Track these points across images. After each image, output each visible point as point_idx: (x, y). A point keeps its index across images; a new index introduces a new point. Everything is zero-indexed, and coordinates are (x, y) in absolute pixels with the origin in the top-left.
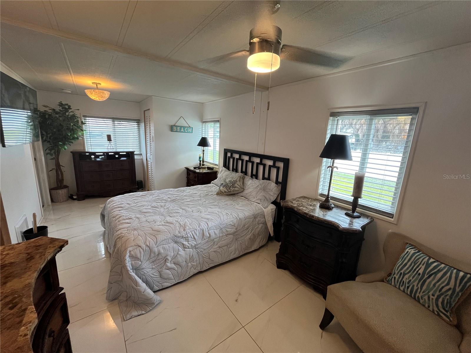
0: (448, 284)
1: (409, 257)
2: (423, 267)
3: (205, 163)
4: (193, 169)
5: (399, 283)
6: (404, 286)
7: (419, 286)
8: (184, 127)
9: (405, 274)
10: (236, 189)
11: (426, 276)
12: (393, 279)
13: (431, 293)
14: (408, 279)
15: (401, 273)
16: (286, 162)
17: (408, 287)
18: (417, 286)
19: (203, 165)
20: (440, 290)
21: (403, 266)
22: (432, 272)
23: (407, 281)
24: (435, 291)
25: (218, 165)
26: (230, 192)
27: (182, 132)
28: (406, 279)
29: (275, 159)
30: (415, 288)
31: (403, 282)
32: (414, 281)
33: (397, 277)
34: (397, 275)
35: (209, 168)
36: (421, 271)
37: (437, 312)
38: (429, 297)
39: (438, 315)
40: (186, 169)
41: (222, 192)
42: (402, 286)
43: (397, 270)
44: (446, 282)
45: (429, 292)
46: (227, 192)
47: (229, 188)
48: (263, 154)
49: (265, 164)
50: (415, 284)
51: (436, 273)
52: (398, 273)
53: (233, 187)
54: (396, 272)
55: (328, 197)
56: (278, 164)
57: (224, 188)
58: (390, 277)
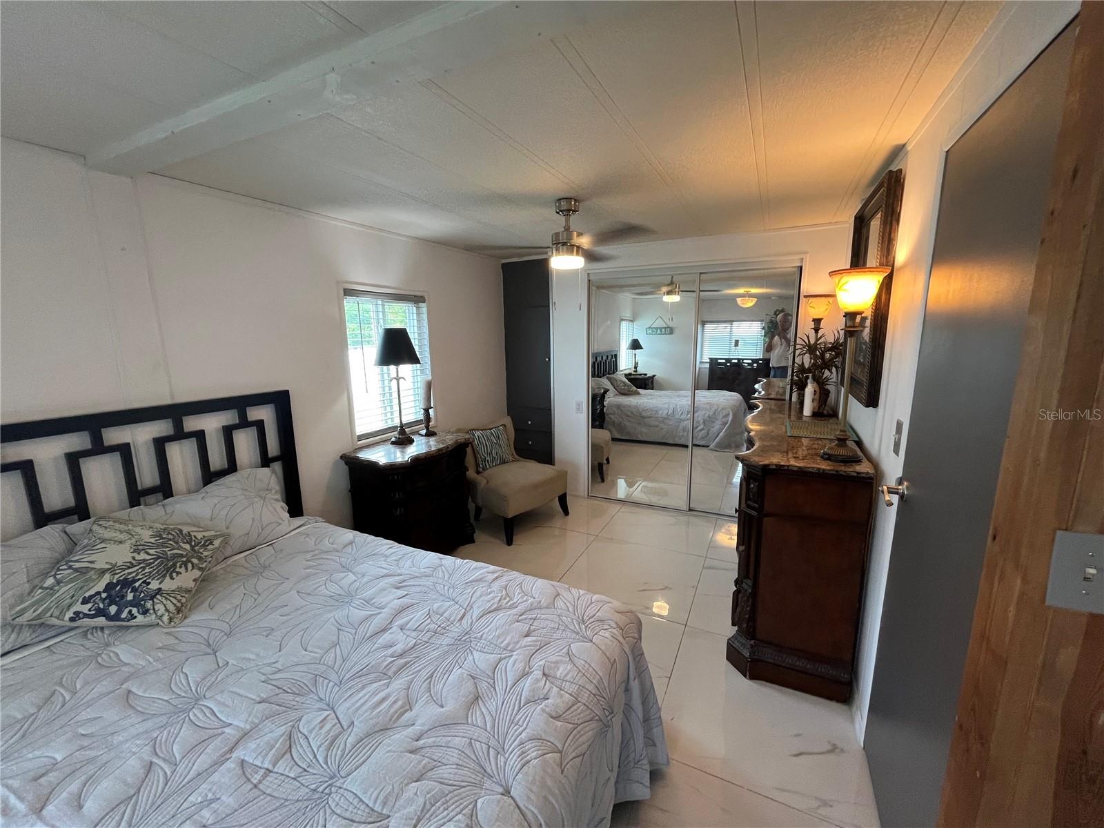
1: (482, 439)
2: (493, 437)
5: (491, 463)
10: (217, 543)
12: (486, 463)
16: (281, 401)
20: (506, 444)
21: (486, 447)
22: (497, 437)
29: (240, 404)
36: (496, 442)
41: (191, 591)
42: (495, 462)
43: (484, 453)
46: (201, 576)
47: (200, 559)
49: (202, 431)
52: (487, 455)
54: (485, 456)
55: (402, 426)
56: (255, 414)
57: (178, 573)
58: (481, 466)
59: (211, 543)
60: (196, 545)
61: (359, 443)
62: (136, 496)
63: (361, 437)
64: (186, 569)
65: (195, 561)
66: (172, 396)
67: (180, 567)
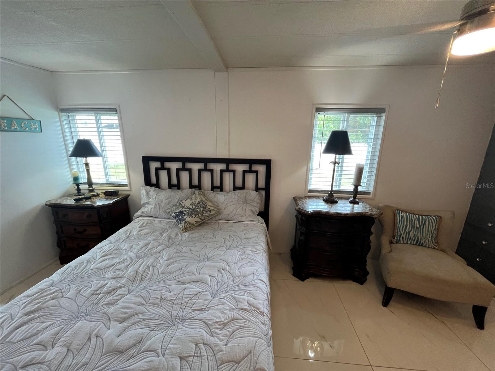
0: (433, 227)
1: (405, 219)
2: (417, 222)
3: (94, 187)
4: (74, 204)
5: (406, 240)
6: (411, 240)
7: (421, 235)
8: (20, 120)
9: (409, 232)
10: (212, 213)
11: (422, 228)
12: (401, 239)
13: (428, 237)
14: (413, 234)
15: (407, 232)
16: (268, 163)
17: (414, 240)
18: (420, 236)
19: (92, 191)
20: (432, 233)
21: (405, 227)
22: (423, 224)
23: (413, 235)
24: (430, 235)
25: (127, 185)
26: (204, 219)
27: (16, 130)
28: (412, 234)
29: (251, 162)
30: (420, 238)
31: (410, 237)
32: (417, 234)
33: (404, 236)
34: (404, 235)
35: (108, 194)
36: (418, 226)
37: (433, 246)
38: (428, 240)
39: (434, 248)
40: (49, 206)
41: (193, 224)
42: (409, 241)
43: (402, 231)
44: (432, 226)
45: (427, 237)
46: (201, 221)
47: (202, 215)
48: (227, 157)
49: (235, 170)
50: (419, 235)
51: (425, 223)
52: (404, 233)
53: (207, 212)
54: (402, 233)
55: (332, 191)
56: (256, 167)
57: (192, 217)
58: (396, 238)
59: (210, 212)
60: (204, 210)
61: (309, 194)
62: (213, 188)
63: (311, 191)
64: (195, 217)
65: (200, 215)
66: (229, 155)
67: (194, 215)
